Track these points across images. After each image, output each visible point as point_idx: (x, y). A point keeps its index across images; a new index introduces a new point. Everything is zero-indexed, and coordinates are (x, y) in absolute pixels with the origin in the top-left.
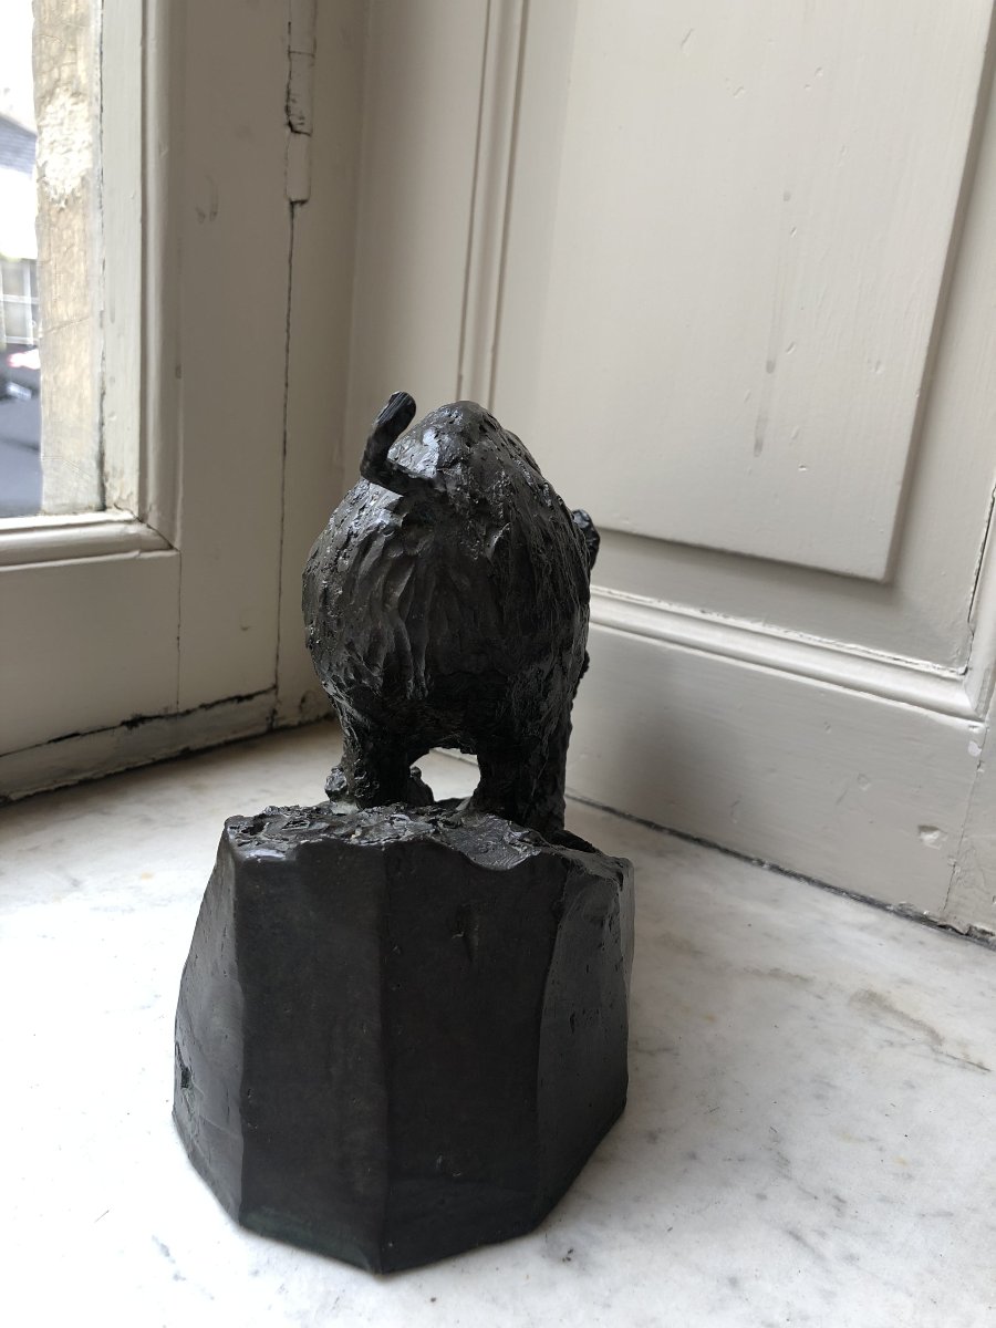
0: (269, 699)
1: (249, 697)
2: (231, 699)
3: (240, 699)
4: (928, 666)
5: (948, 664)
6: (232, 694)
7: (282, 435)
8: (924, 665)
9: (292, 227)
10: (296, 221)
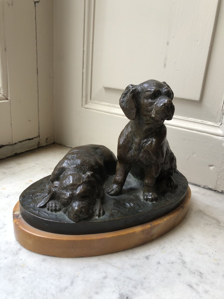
0: (37, 139)
1: (32, 139)
2: (27, 140)
3: (29, 139)
4: (211, 123)
5: (216, 122)
6: (27, 138)
7: (36, 68)
8: (210, 123)
9: (35, 9)
10: (36, 8)
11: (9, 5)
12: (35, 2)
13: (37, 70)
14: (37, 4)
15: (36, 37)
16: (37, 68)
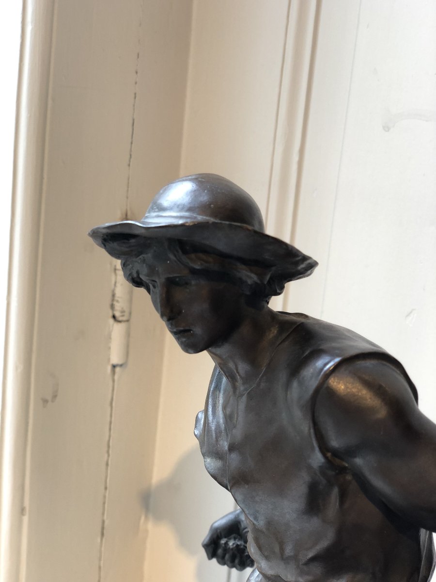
9: (114, 381)
10: (116, 377)
11: (45, 401)
12: (114, 366)
13: (103, 528)
14: (118, 369)
15: (109, 447)
16: (103, 522)
